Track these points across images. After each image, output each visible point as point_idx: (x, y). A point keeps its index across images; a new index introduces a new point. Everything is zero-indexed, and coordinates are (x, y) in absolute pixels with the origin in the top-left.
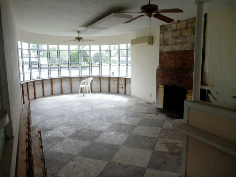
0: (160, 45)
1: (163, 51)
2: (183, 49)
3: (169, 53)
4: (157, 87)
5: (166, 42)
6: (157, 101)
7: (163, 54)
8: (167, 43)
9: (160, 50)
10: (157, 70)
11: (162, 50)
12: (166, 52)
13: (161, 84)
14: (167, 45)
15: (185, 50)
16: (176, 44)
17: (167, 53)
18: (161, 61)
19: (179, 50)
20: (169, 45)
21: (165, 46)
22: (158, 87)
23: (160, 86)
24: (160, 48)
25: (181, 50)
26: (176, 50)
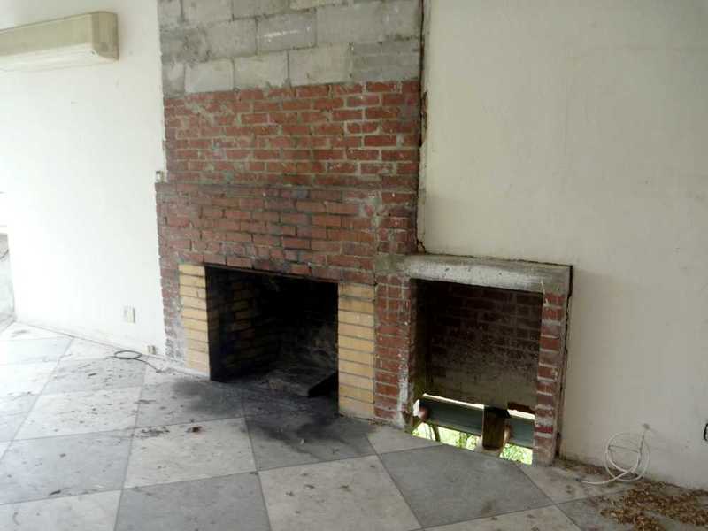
0: (166, 59)
1: (182, 92)
2: (299, 80)
3: (219, 99)
4: (162, 274)
5: (199, 42)
6: (169, 343)
7: (188, 106)
8: (202, 50)
9: (166, 84)
10: (158, 186)
11: (176, 87)
12: (200, 98)
13: (186, 260)
14: (208, 57)
15: (313, 83)
16: (257, 52)
17: (211, 98)
18: (173, 144)
19: (278, 82)
20: (214, 59)
21: (192, 63)
22: (170, 276)
23: (183, 268)
24: (164, 74)
25: (288, 81)
26: (262, 86)
